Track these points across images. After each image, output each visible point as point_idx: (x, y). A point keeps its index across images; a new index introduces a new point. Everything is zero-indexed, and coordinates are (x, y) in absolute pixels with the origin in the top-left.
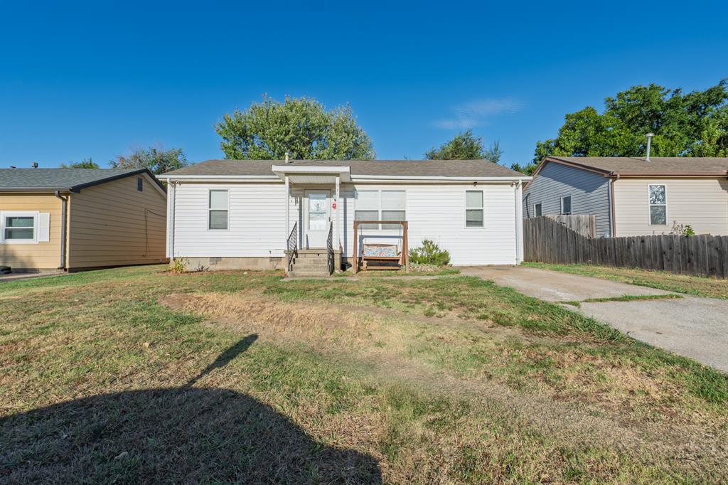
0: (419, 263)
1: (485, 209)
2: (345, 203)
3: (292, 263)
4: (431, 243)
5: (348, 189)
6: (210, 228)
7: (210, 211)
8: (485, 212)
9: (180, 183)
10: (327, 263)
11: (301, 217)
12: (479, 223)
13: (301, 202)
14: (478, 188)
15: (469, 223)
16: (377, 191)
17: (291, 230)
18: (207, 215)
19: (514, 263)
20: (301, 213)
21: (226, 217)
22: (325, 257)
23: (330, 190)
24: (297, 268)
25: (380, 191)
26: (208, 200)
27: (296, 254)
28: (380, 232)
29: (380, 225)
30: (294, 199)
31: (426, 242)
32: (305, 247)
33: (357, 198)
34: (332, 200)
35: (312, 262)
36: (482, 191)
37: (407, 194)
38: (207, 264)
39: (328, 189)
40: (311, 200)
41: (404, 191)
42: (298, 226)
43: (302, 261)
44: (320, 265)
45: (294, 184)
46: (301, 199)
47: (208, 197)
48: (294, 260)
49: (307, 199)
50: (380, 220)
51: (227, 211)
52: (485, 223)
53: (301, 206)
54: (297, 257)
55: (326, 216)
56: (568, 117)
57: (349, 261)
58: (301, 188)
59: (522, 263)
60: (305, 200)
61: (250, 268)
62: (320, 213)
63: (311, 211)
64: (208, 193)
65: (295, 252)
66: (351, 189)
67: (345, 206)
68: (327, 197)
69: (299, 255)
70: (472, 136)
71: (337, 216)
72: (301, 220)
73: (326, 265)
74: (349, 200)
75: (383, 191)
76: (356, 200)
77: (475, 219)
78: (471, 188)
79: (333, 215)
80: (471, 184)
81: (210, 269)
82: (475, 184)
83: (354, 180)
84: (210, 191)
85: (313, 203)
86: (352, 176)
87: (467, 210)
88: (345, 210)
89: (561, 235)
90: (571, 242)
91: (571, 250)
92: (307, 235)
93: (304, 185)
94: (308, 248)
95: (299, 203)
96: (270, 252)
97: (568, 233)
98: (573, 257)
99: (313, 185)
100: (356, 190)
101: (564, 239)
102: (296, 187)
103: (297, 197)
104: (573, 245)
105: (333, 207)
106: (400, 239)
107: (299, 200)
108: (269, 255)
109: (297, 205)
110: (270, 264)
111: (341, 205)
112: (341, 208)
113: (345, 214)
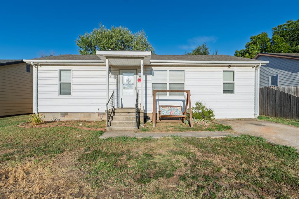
0: (196, 119)
1: (235, 82)
2: (146, 78)
3: (111, 119)
4: (201, 104)
5: (148, 69)
6: (60, 94)
7: (60, 83)
8: (235, 84)
9: (41, 65)
10: (135, 120)
11: (117, 87)
12: (232, 92)
14: (231, 69)
16: (167, 71)
17: (110, 95)
18: (58, 86)
19: (253, 117)
20: (117, 85)
21: (70, 87)
22: (134, 115)
23: (136, 70)
24: (114, 123)
25: (168, 71)
26: (58, 76)
27: (114, 113)
28: (168, 97)
29: (168, 93)
30: (113, 76)
32: (121, 106)
33: (153, 75)
34: (138, 77)
35: (125, 119)
36: (233, 71)
37: (186, 72)
38: (59, 117)
39: (135, 69)
40: (124, 77)
41: (184, 71)
42: (115, 93)
43: (118, 118)
44: (130, 122)
45: (113, 66)
46: (117, 76)
47: (58, 74)
48: (112, 117)
49: (121, 76)
50: (168, 89)
51: (71, 83)
53: (117, 80)
54: (114, 115)
55: (134, 87)
56: (252, 38)
57: (148, 115)
58: (118, 69)
59: (258, 117)
60: (120, 76)
61: (86, 119)
62: (130, 85)
63: (124, 84)
64: (58, 72)
65: (113, 111)
66: (150, 69)
67: (146, 80)
68: (134, 75)
69: (116, 114)
70: (206, 47)
71: (141, 86)
72: (117, 89)
73: (135, 121)
74: (149, 77)
75: (170, 71)
76: (153, 77)
77: (229, 89)
78: (226, 69)
79: (138, 86)
80: (227, 66)
81: (61, 120)
82: (230, 66)
83: (152, 63)
84: (60, 71)
85: (126, 78)
86: (151, 61)
87: (224, 83)
88: (146, 83)
89: (284, 100)
90: (294, 105)
91: (294, 109)
92: (121, 99)
93: (120, 67)
94: (122, 108)
95: (116, 78)
96: (98, 109)
97: (291, 99)
98: (296, 114)
99: (125, 67)
100: (153, 70)
101: (287, 102)
102: (114, 68)
103: (115, 75)
104: (296, 106)
105: (138, 81)
106: (182, 102)
107: (116, 76)
108: (98, 111)
109: (115, 79)
110: (99, 117)
111: (143, 79)
112: (143, 81)
113: (146, 85)
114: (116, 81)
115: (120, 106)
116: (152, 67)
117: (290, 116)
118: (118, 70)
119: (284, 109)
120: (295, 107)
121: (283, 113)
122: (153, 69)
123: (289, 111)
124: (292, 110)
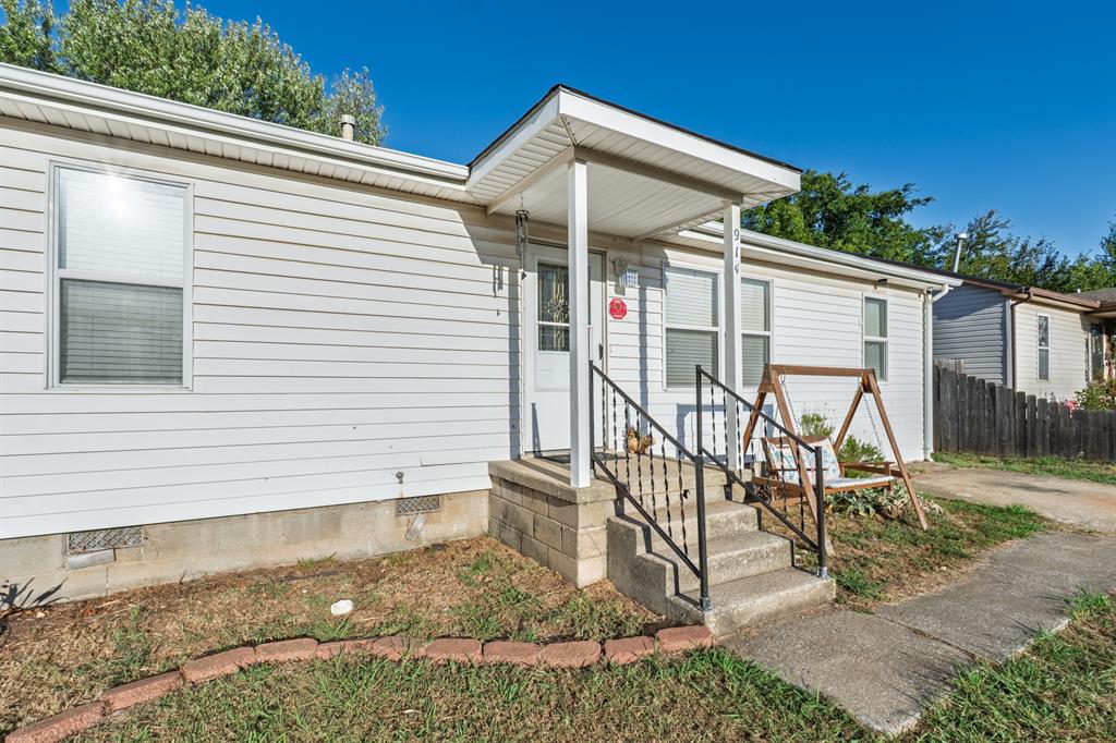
2: (643, 301)
8: (889, 348)
11: (515, 337)
13: (513, 285)
14: (879, 293)
16: (714, 275)
19: (921, 457)
20: (513, 326)
23: (603, 253)
32: (532, 449)
34: (611, 290)
36: (885, 302)
38: (45, 573)
41: (765, 284)
46: (513, 273)
50: (722, 358)
53: (513, 299)
60: (529, 279)
66: (657, 261)
67: (643, 313)
68: (592, 278)
72: (513, 353)
74: (653, 295)
78: (871, 291)
79: (611, 339)
80: (872, 282)
81: (65, 594)
82: (883, 282)
87: (865, 343)
88: (643, 324)
89: (971, 398)
90: (1008, 413)
91: (1006, 428)
92: (533, 405)
94: (538, 454)
95: (505, 287)
96: (400, 476)
97: (998, 396)
98: (1012, 442)
100: (668, 265)
101: (981, 406)
102: (495, 226)
103: (501, 266)
104: (1013, 419)
105: (612, 311)
107: (505, 275)
108: (395, 491)
109: (499, 293)
110: (398, 525)
111: (632, 305)
112: (633, 316)
113: (643, 336)
114: (504, 305)
115: (526, 445)
116: (669, 252)
117: (992, 446)
119: (971, 427)
120: (1010, 422)
121: (967, 438)
122: (672, 263)
123: (989, 432)
124: (1001, 431)
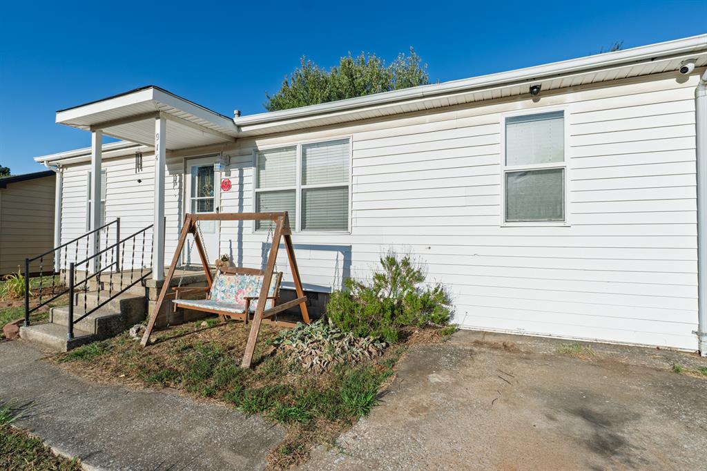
1: (569, 164)
2: (241, 177)
4: (406, 263)
5: (245, 149)
7: (90, 203)
8: (569, 175)
9: (66, 166)
11: (180, 208)
13: (180, 182)
14: (547, 104)
15: (516, 210)
16: (295, 147)
18: (87, 210)
20: (180, 202)
25: (300, 147)
26: (87, 188)
30: (171, 179)
31: (391, 262)
33: (262, 167)
36: (561, 113)
39: (217, 154)
41: (348, 141)
45: (173, 151)
46: (181, 176)
49: (188, 176)
52: (569, 208)
53: (180, 188)
58: (181, 158)
60: (186, 179)
64: (87, 179)
66: (250, 150)
72: (180, 215)
74: (247, 172)
75: (305, 145)
78: (523, 107)
79: (224, 204)
80: (522, 96)
82: (535, 92)
87: (508, 174)
88: (241, 192)
93: (185, 151)
95: (178, 184)
99: (198, 149)
100: (259, 150)
102: (175, 156)
103: (176, 174)
105: (224, 187)
106: (340, 253)
107: (178, 177)
109: (175, 187)
111: (235, 181)
112: (235, 188)
113: (241, 199)
114: (177, 192)
116: (258, 142)
118: (181, 162)
122: (260, 148)
